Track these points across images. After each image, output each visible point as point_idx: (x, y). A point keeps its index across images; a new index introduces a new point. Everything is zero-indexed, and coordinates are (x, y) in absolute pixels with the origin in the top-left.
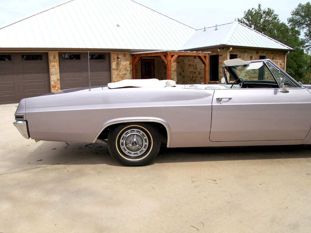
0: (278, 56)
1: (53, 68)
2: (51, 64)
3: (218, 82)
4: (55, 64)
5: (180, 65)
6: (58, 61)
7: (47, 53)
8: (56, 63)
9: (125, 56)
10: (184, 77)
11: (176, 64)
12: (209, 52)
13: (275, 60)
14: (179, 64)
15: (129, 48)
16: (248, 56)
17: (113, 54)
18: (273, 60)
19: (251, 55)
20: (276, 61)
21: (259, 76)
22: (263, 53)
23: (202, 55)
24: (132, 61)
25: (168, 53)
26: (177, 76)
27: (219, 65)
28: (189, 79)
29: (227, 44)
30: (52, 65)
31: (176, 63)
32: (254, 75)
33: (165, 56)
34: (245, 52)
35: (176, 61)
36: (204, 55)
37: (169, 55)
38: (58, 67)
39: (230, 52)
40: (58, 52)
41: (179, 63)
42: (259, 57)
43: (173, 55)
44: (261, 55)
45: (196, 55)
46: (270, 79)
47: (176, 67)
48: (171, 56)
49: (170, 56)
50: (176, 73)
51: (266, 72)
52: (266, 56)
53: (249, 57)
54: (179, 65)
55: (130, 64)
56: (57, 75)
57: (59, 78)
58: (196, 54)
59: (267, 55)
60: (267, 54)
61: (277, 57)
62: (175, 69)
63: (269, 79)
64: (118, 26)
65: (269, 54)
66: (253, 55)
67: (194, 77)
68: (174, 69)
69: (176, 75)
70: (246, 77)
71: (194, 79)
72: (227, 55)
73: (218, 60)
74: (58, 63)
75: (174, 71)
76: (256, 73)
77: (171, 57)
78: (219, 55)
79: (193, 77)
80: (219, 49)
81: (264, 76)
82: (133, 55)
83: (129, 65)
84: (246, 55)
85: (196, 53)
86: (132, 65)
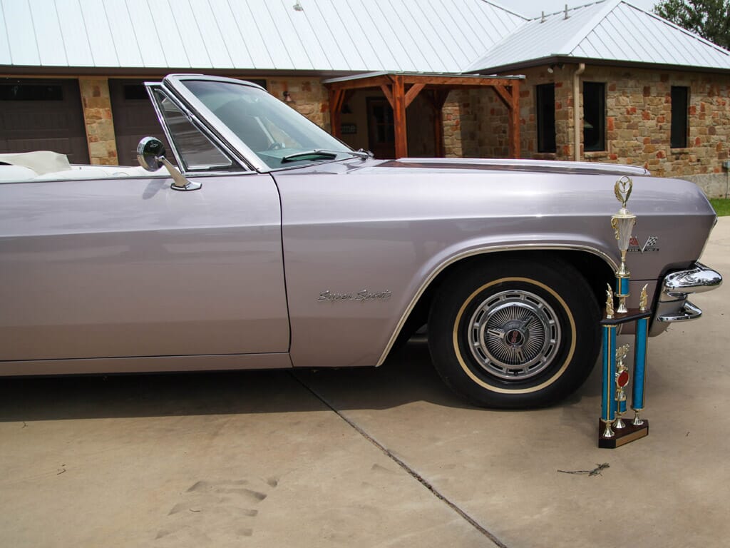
0: (724, 88)
1: (95, 122)
2: (89, 112)
3: (554, 154)
4: (99, 112)
5: (470, 111)
6: (109, 103)
7: (77, 81)
8: (101, 110)
9: (309, 90)
10: (481, 143)
11: (460, 110)
12: (521, 76)
13: (715, 99)
14: (466, 109)
15: (317, 68)
16: (636, 87)
17: (272, 82)
18: (710, 96)
19: (647, 86)
20: (720, 100)
21: (671, 139)
22: (680, 78)
23: (499, 83)
24: (329, 100)
25: (393, 78)
26: (463, 140)
27: (556, 111)
28: (493, 148)
29: (570, 55)
30: (91, 114)
31: (459, 106)
32: (658, 136)
33: (390, 87)
34: (628, 76)
35: (459, 102)
36: (506, 83)
37: (397, 84)
38: (111, 121)
39: (581, 76)
40: (106, 78)
41: (466, 105)
42: (670, 89)
43: (411, 85)
44: (676, 85)
45: (481, 84)
46: (705, 144)
47: (458, 117)
48: (403, 85)
49: (401, 87)
50: (459, 131)
51: (692, 129)
52: (690, 87)
53: (641, 89)
54: (468, 113)
55: (323, 110)
56: (105, 140)
57: (114, 148)
58: (481, 82)
59: (694, 83)
60: (692, 81)
61: (722, 90)
62: (457, 122)
63: (701, 145)
64: (298, 8)
65: (700, 82)
66: (651, 84)
67: (504, 143)
68: (453, 122)
69: (460, 138)
70: (634, 138)
71: (503, 147)
72: (573, 84)
73: (553, 96)
74: (109, 108)
75: (454, 127)
76: (662, 131)
77: (403, 89)
78: (556, 83)
79: (501, 143)
80: (552, 68)
81: (687, 137)
82: (329, 86)
83: (321, 114)
84: (631, 83)
85: (479, 77)
86: (330, 112)
